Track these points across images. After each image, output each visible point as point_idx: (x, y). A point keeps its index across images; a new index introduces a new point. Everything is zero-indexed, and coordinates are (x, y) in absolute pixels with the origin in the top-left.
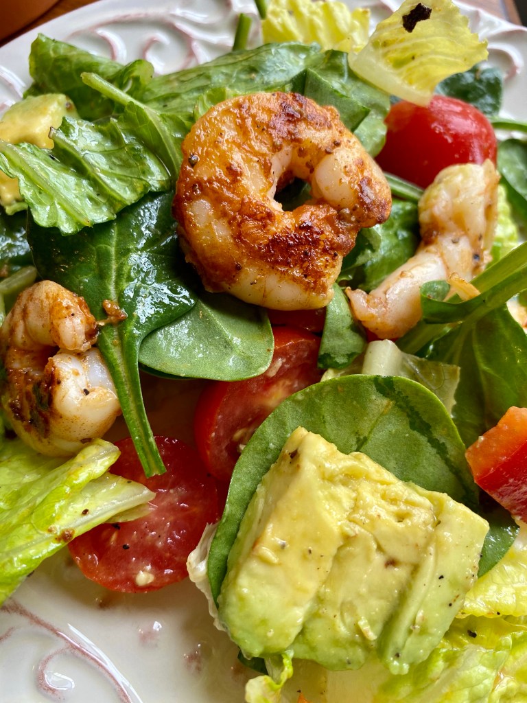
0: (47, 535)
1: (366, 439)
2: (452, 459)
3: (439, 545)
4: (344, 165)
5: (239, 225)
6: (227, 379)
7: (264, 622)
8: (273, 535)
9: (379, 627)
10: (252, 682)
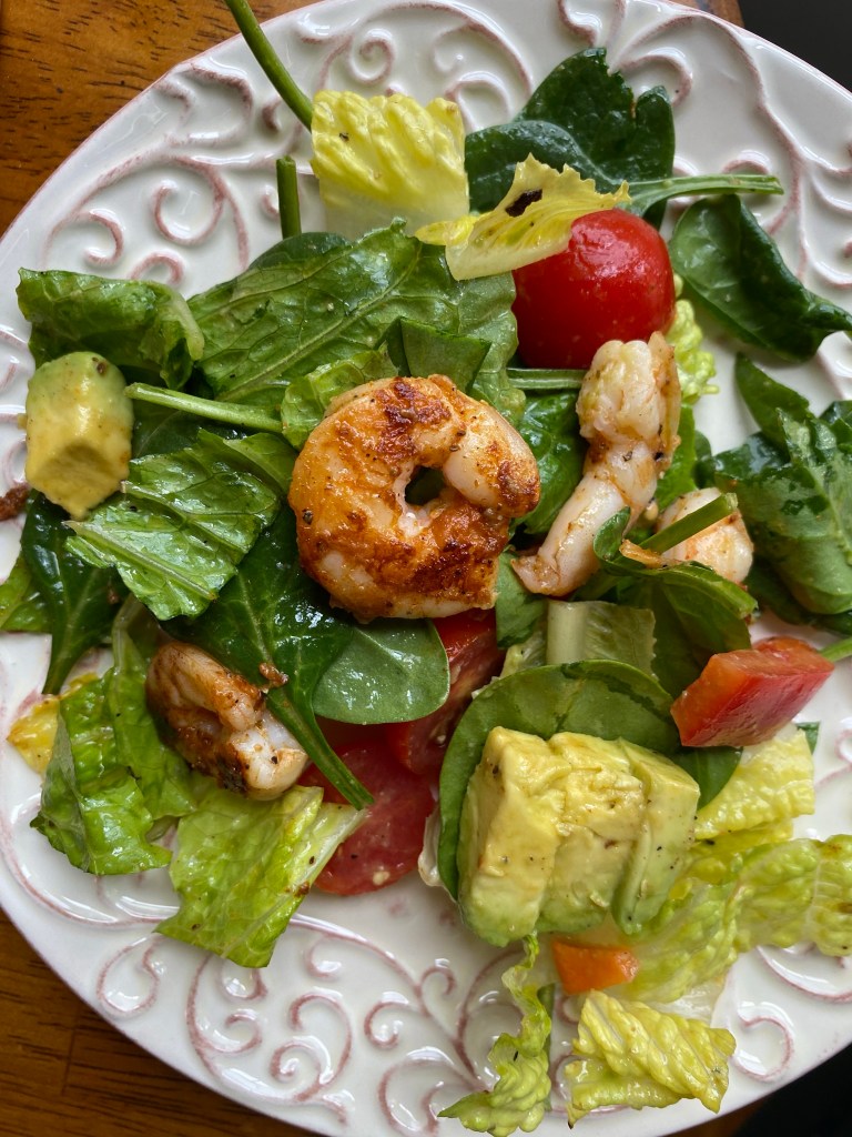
0: (287, 896)
1: (565, 717)
2: (659, 709)
3: (653, 823)
4: (474, 465)
5: (379, 570)
6: (410, 719)
7: (504, 921)
8: (493, 853)
9: (610, 894)
10: (505, 974)
